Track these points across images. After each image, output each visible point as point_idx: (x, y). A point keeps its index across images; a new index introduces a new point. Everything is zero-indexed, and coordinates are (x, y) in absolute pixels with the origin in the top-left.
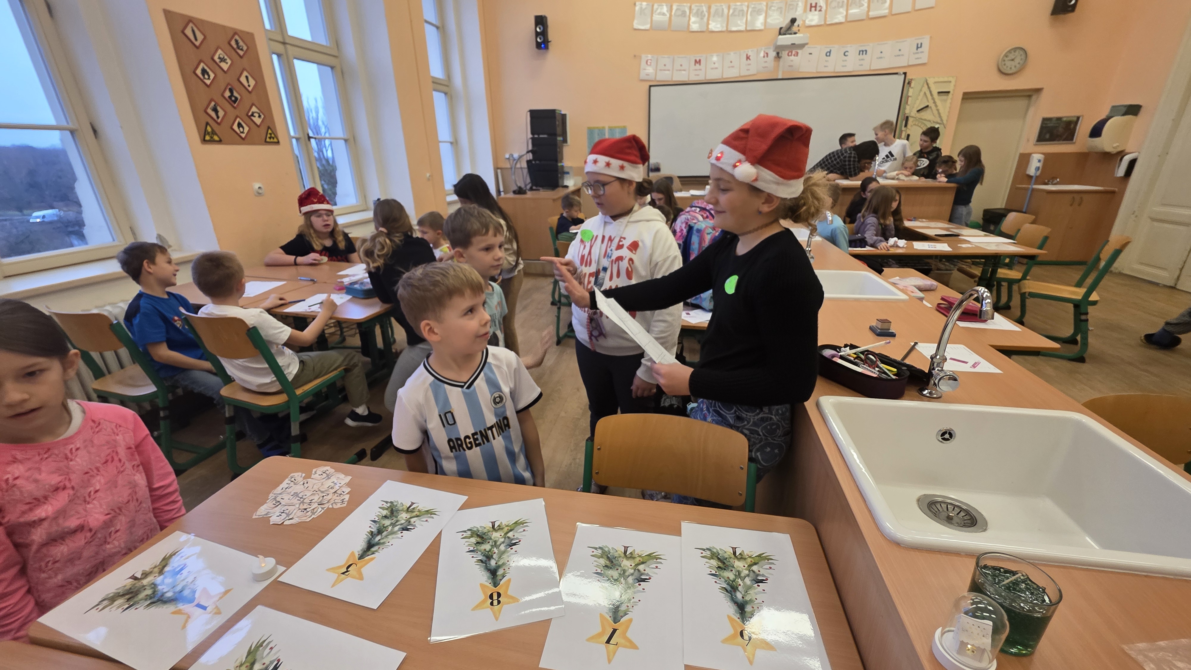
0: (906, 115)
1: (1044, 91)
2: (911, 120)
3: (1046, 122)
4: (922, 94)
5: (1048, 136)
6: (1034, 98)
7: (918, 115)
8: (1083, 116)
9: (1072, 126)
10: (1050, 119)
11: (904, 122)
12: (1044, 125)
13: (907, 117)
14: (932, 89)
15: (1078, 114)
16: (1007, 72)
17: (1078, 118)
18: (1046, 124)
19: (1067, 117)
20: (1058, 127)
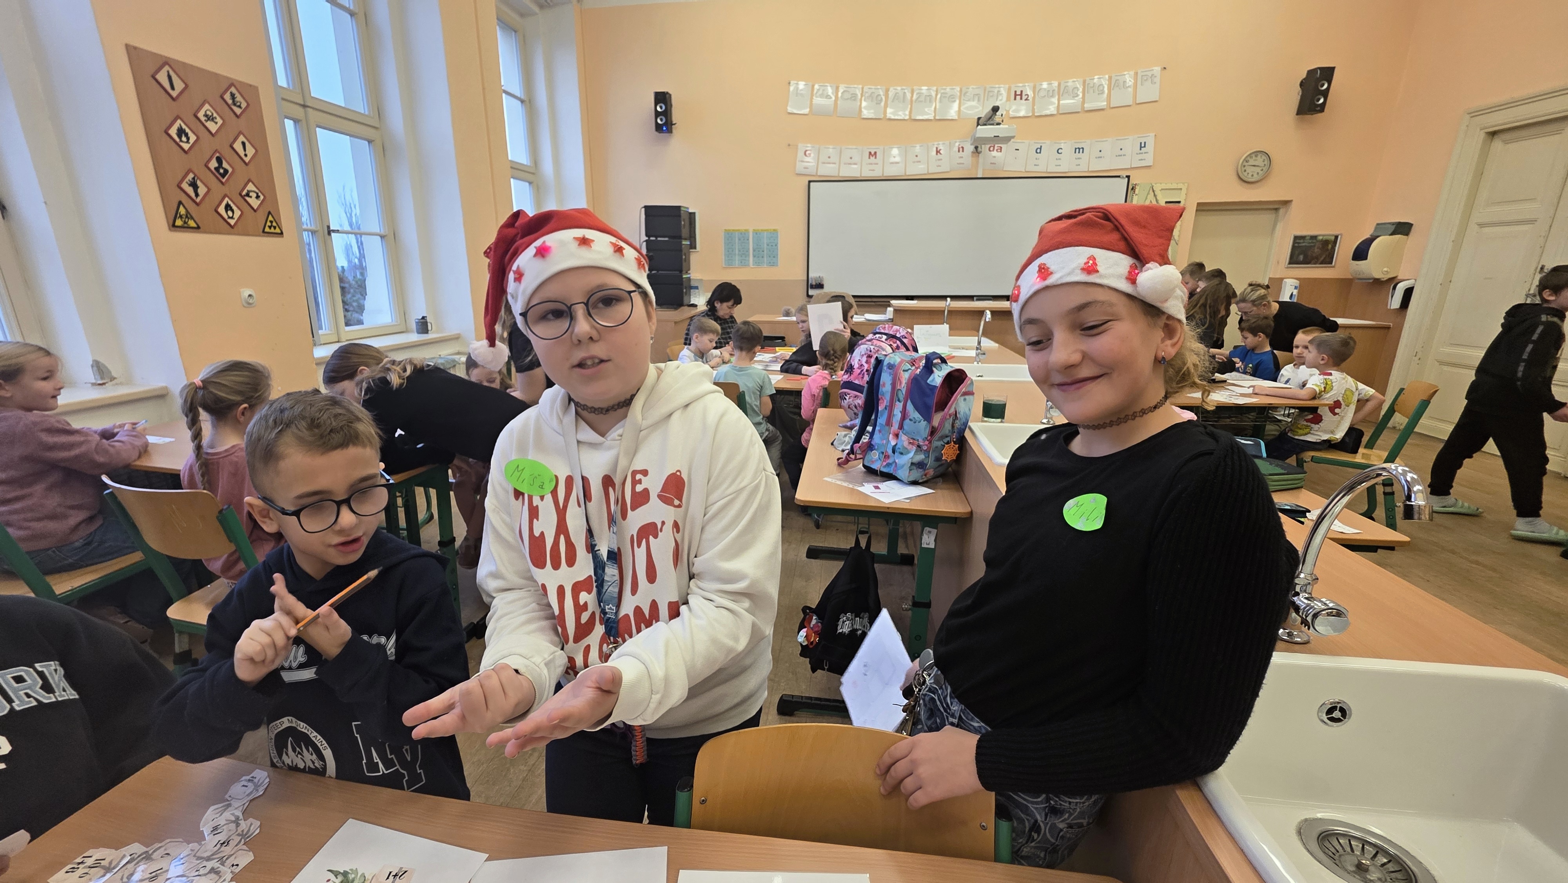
1: (1293, 203)
5: (1301, 258)
6: (1281, 211)
9: (1330, 246)
10: (1303, 237)
12: (1296, 245)
16: (1250, 180)
19: (1323, 236)
20: (1314, 246)
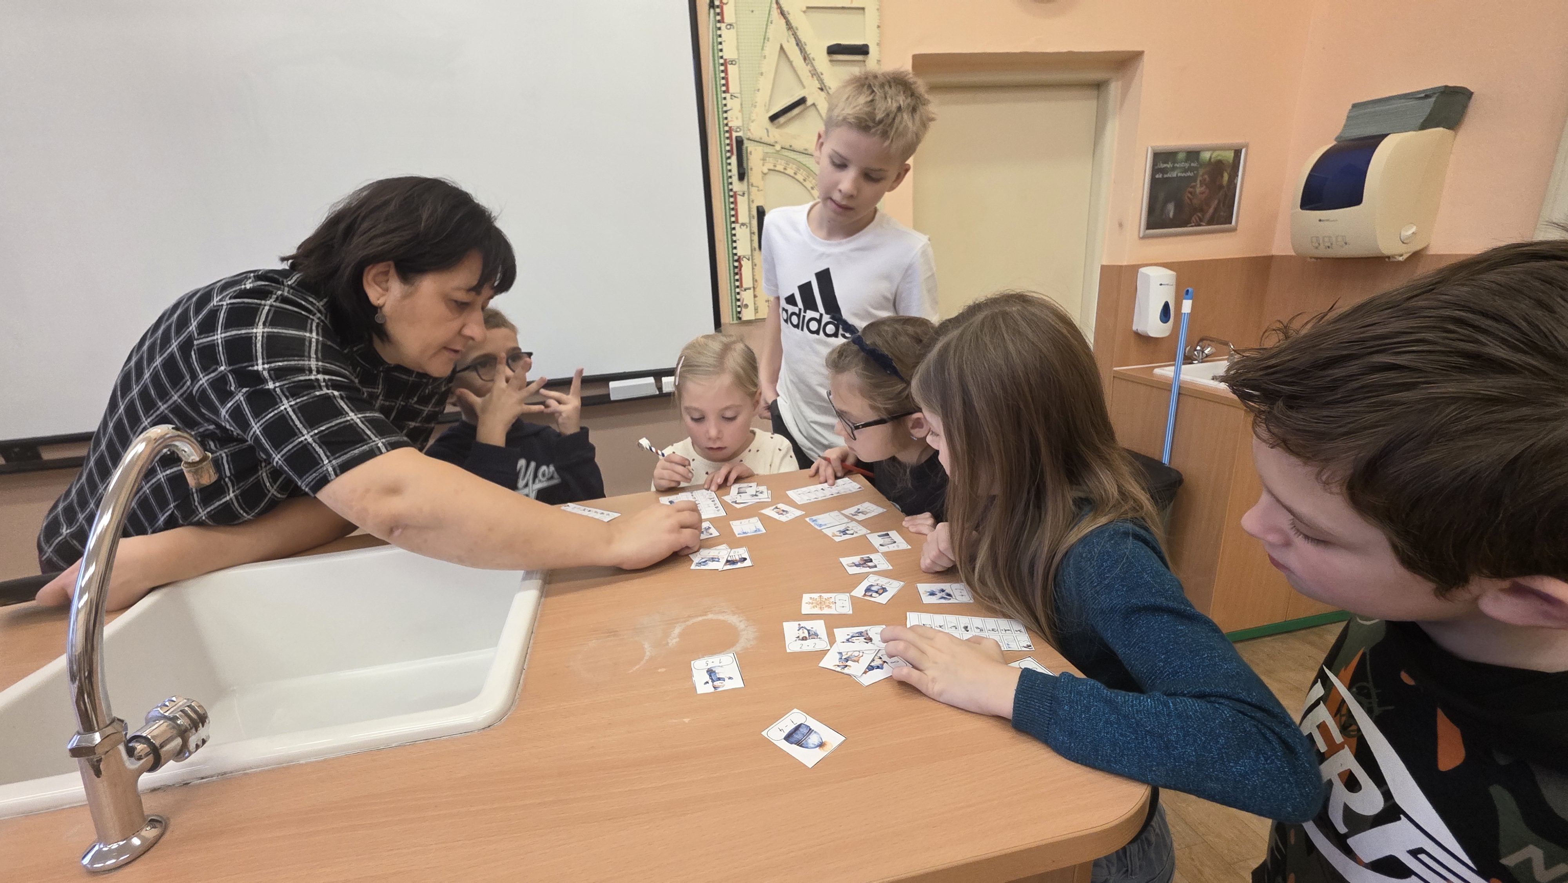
0: (734, 135)
1: (1144, 57)
2: (755, 155)
3: (1163, 166)
4: (772, 51)
5: (1171, 209)
6: (1116, 83)
7: (776, 134)
8: (1246, 146)
9: (1226, 177)
10: (1172, 155)
11: (734, 160)
12: (1159, 175)
13: (740, 142)
14: (801, 35)
15: (1236, 141)
17: (1238, 153)
18: (1163, 171)
19: (1213, 149)
20: (1194, 179)
